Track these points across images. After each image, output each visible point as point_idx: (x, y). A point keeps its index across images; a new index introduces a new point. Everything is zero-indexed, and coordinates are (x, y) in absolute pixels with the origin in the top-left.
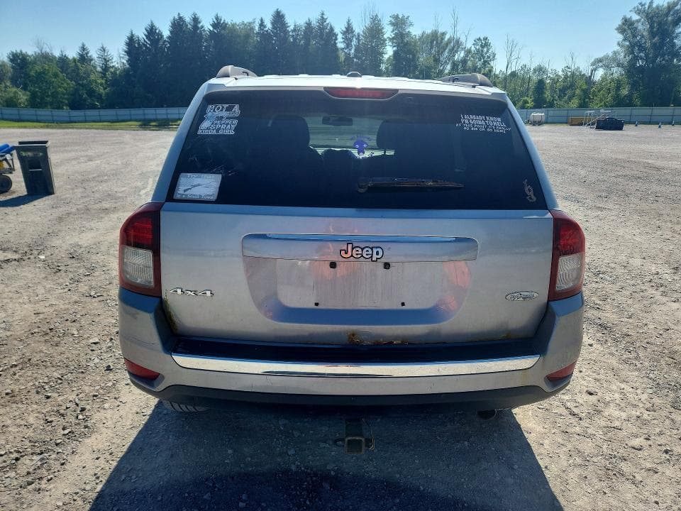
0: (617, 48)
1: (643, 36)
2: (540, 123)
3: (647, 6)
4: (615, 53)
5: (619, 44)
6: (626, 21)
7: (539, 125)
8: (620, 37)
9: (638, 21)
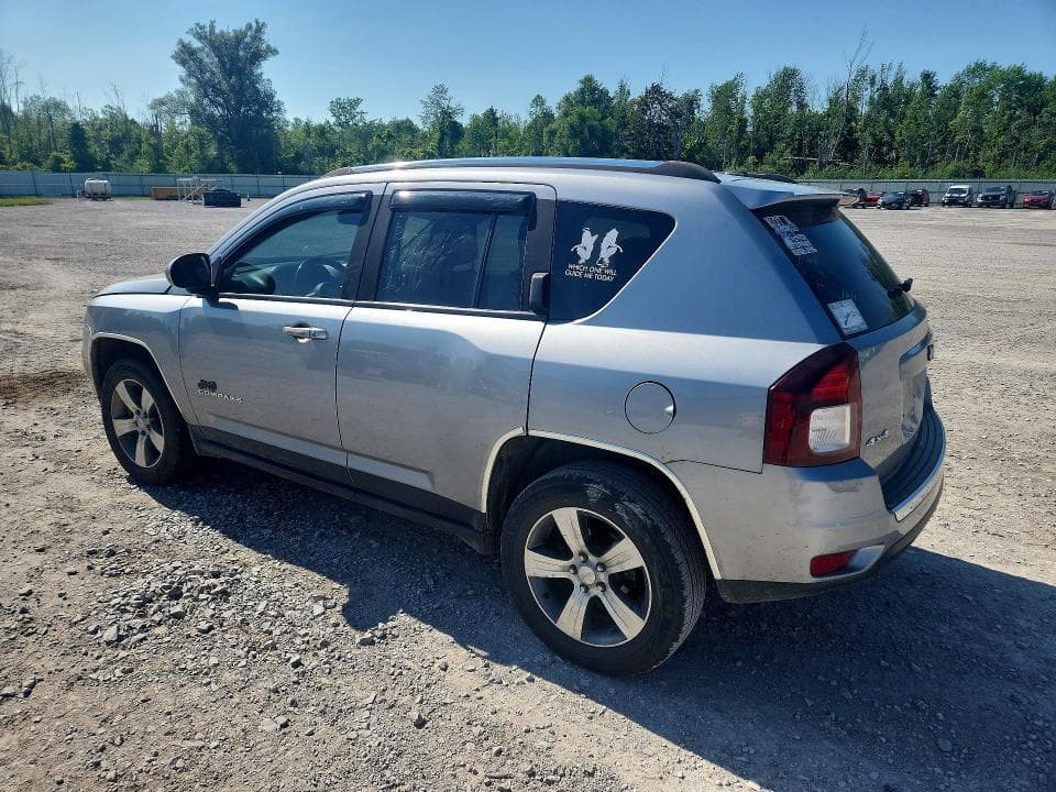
0: (180, 86)
1: (213, 73)
2: (104, 197)
3: (207, 29)
4: (181, 93)
5: (182, 80)
6: (184, 46)
7: (104, 199)
8: (181, 71)
9: (202, 50)
